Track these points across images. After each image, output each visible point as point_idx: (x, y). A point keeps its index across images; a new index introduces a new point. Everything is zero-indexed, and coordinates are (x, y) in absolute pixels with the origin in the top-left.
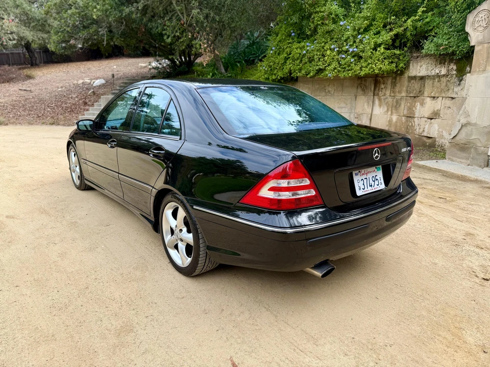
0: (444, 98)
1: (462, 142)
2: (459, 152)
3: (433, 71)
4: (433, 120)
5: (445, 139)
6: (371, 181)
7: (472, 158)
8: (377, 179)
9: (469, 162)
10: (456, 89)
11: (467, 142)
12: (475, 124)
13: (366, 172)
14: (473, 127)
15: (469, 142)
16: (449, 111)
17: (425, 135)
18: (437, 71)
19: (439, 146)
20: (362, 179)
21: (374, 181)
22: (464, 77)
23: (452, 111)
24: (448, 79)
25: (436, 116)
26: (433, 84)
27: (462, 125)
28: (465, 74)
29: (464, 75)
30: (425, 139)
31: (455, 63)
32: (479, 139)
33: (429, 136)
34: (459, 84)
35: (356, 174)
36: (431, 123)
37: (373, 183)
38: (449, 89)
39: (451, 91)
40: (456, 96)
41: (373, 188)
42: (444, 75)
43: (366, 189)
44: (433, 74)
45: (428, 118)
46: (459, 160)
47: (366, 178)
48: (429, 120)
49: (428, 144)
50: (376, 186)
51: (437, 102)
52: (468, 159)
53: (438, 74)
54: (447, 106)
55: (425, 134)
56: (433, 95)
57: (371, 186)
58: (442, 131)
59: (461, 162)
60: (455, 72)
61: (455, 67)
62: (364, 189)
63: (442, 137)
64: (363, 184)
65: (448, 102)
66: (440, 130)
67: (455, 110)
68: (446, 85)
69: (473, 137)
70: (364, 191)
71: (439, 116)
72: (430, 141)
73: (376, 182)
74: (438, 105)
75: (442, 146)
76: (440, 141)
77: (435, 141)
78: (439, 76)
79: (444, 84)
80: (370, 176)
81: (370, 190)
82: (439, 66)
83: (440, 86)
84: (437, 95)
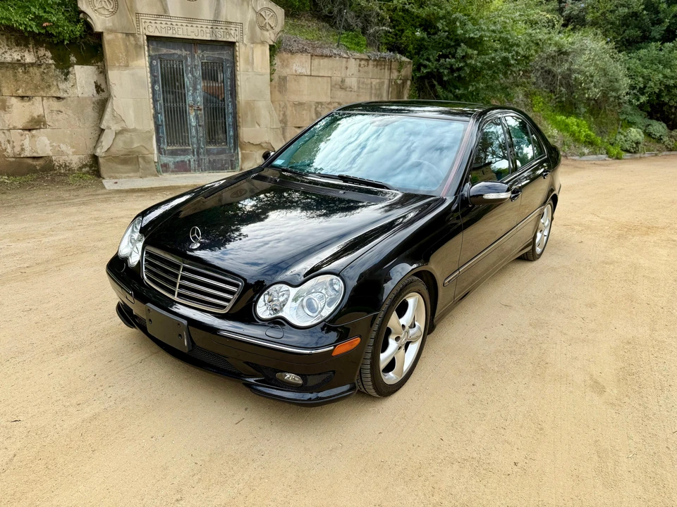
0: (45, 98)
1: (121, 153)
2: (119, 166)
3: (7, 55)
4: (34, 132)
5: (68, 155)
7: (143, 169)
9: (139, 174)
10: (62, 86)
11: (130, 152)
12: (134, 130)
14: (132, 134)
15: (131, 152)
16: (60, 116)
17: (29, 155)
18: (16, 56)
19: (60, 166)
22: (71, 69)
23: (67, 116)
24: (42, 70)
25: (39, 124)
26: (15, 75)
27: (116, 133)
28: (72, 65)
29: (69, 67)
30: (30, 161)
31: (47, 49)
32: (142, 146)
33: (35, 155)
34: (65, 79)
36: (33, 136)
38: (49, 86)
39: (54, 89)
40: (65, 95)
42: (32, 65)
44: (9, 59)
45: (24, 129)
46: (124, 175)
48: (27, 132)
49: (38, 168)
51: (33, 104)
52: (137, 171)
53: (18, 60)
54: (55, 109)
55: (27, 154)
56: (20, 92)
58: (59, 146)
59: (128, 176)
60: (51, 62)
61: (49, 54)
63: (62, 153)
65: (56, 105)
66: (54, 144)
67: (71, 115)
68: (43, 80)
69: (135, 145)
71: (45, 124)
72: (41, 162)
74: (38, 107)
75: (66, 166)
76: (58, 160)
77: (51, 161)
78: (24, 65)
79: (38, 78)
82: (18, 48)
83: (32, 80)
84: (29, 94)
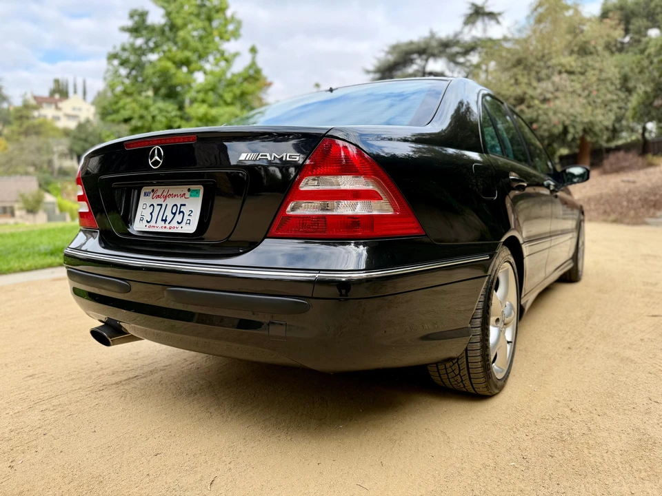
6: (168, 212)
8: (180, 212)
13: (165, 194)
21: (174, 214)
35: (146, 194)
37: (170, 216)
41: (168, 226)
43: (153, 223)
47: (161, 205)
50: (174, 224)
57: (165, 221)
62: (148, 222)
64: (151, 214)
70: (148, 225)
73: (178, 217)
80: (170, 202)
81: (160, 227)
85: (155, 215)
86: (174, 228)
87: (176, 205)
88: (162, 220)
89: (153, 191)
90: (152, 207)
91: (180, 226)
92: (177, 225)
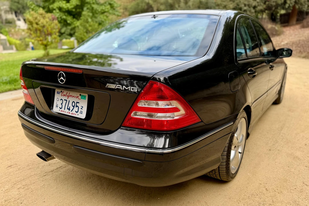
6: (70, 105)
8: (77, 106)
13: (68, 94)
20: (61, 99)
21: (74, 107)
35: (58, 93)
37: (71, 108)
41: (70, 111)
43: (63, 109)
47: (66, 100)
50: (74, 112)
57: (69, 109)
62: (60, 108)
64: (62, 104)
70: (61, 110)
73: (76, 109)
80: (71, 100)
81: (66, 112)
85: (64, 105)
86: (74, 114)
87: (74, 102)
88: (68, 109)
89: (61, 91)
90: (62, 100)
91: (77, 114)
92: (75, 113)
